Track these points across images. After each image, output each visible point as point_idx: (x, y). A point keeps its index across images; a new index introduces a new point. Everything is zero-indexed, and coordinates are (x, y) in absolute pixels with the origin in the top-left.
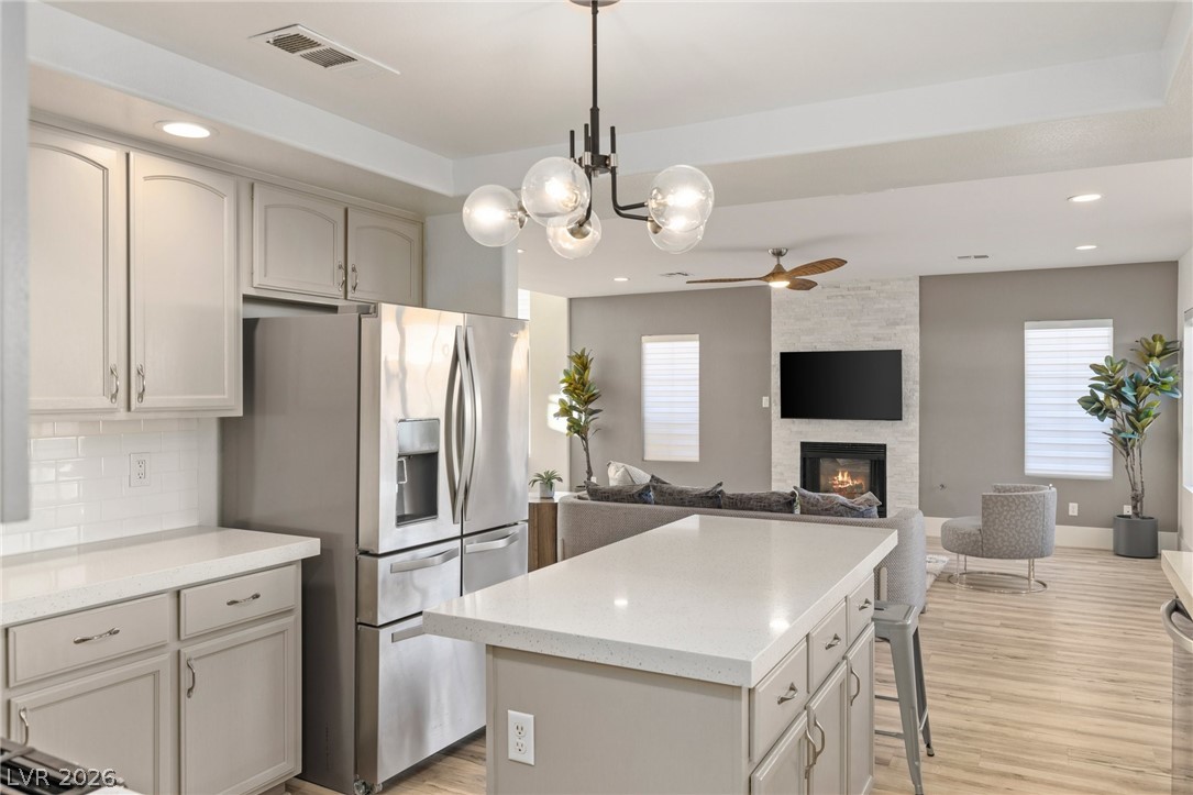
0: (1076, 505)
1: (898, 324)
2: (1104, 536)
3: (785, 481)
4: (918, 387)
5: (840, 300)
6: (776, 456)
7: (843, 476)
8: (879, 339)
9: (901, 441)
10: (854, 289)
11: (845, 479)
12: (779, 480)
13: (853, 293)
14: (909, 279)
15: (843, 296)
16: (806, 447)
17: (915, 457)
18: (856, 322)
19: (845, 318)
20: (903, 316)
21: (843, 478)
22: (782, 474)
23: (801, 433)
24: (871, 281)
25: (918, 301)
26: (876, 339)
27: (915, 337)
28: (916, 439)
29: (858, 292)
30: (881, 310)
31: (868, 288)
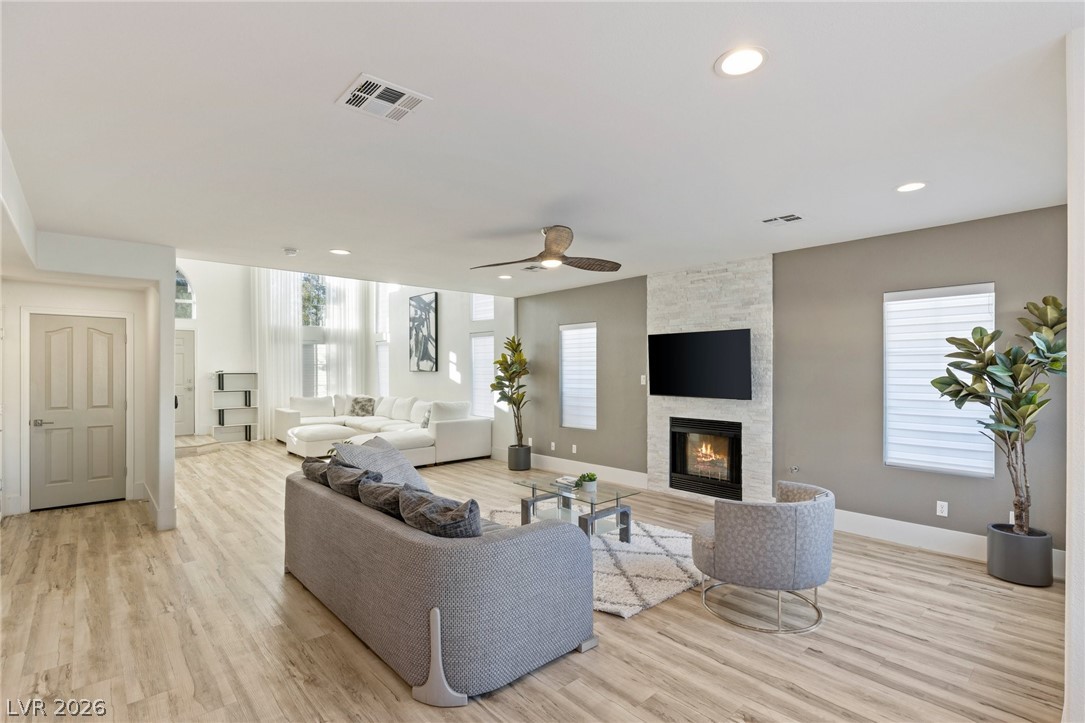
0: (946, 504)
1: (753, 304)
2: (976, 546)
3: (657, 452)
4: (771, 366)
5: (701, 284)
6: (651, 429)
7: (706, 449)
8: (734, 320)
9: (755, 418)
10: (713, 272)
11: (709, 452)
13: (711, 276)
14: (762, 258)
15: (704, 280)
16: (674, 421)
17: (769, 438)
18: (715, 303)
19: (705, 301)
20: (757, 295)
21: (707, 452)
23: (669, 408)
24: (728, 263)
25: (771, 279)
27: (768, 316)
28: (769, 418)
29: (716, 275)
30: (737, 291)
31: (726, 270)
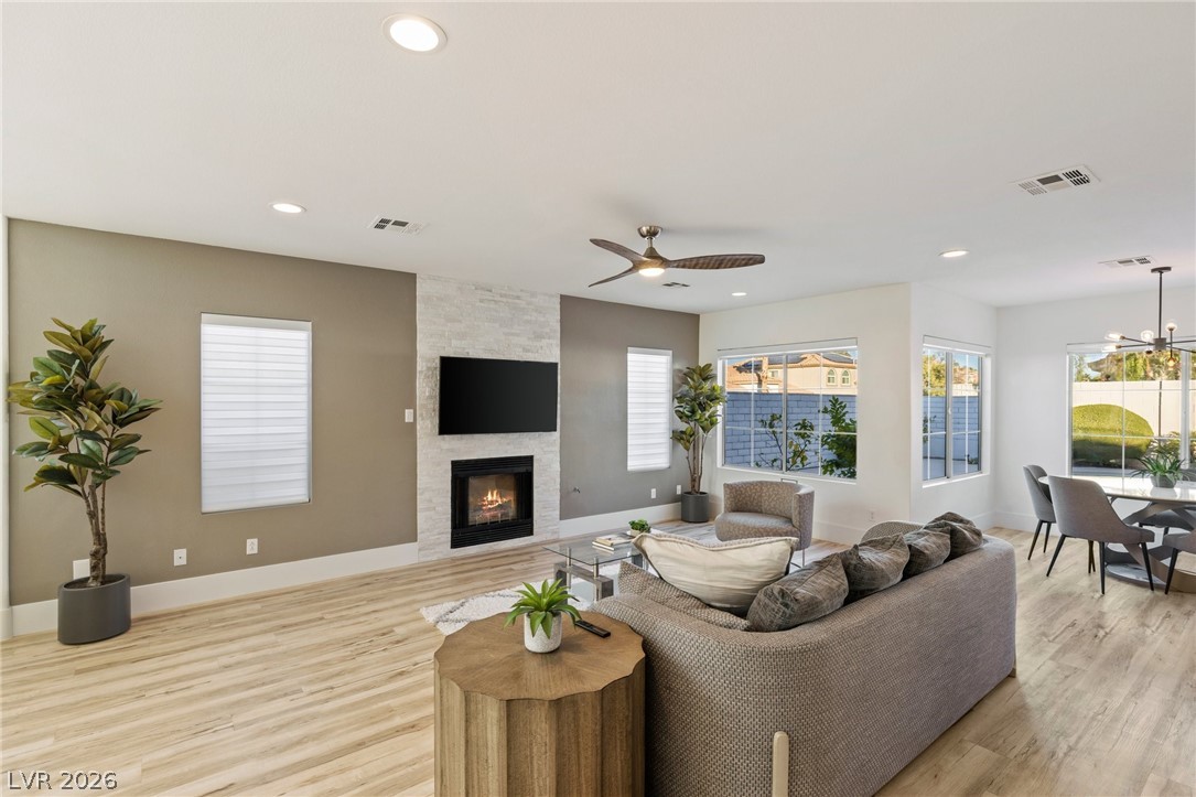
1: (544, 338)
5: (492, 306)
7: (492, 495)
8: (528, 351)
9: (546, 451)
10: (505, 296)
12: (428, 509)
13: (504, 300)
15: (495, 302)
16: (458, 467)
17: (557, 467)
18: (507, 330)
19: (497, 325)
20: (547, 330)
21: (492, 497)
22: (430, 501)
23: (452, 450)
24: (521, 290)
25: (559, 317)
26: (526, 350)
28: (557, 448)
29: (510, 300)
30: (528, 322)
31: (518, 298)
